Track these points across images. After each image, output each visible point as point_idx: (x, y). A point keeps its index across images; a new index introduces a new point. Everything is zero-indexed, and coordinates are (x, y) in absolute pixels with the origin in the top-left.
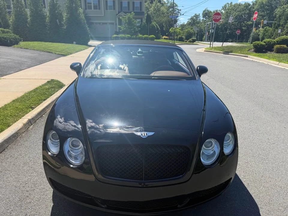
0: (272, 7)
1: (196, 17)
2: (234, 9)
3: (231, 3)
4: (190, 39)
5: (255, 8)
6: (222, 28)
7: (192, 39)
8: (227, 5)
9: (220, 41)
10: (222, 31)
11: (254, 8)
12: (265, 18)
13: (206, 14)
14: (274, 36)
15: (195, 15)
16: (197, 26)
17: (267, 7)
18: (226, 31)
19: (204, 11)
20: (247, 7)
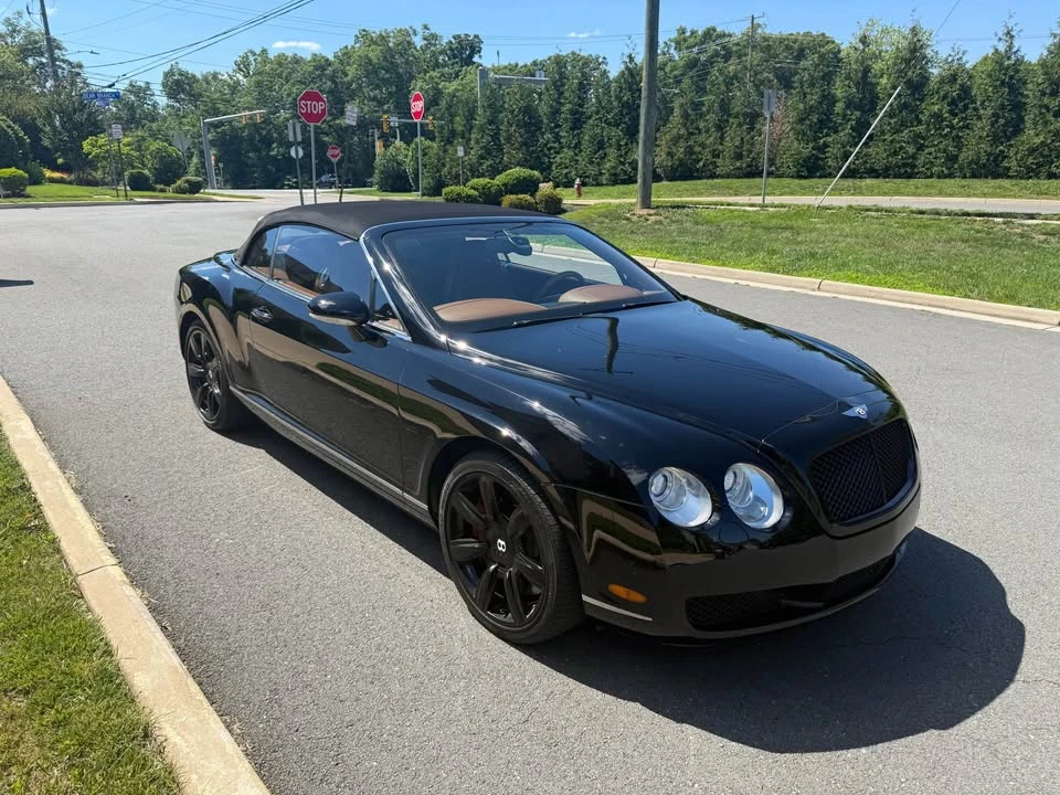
0: (399, 76)
1: (136, 94)
2: (282, 72)
3: (264, 51)
4: (179, 182)
5: (350, 73)
6: (251, 139)
7: (187, 181)
8: (251, 58)
9: (254, 183)
10: (257, 150)
11: (346, 75)
12: (385, 107)
13: (179, 85)
14: (448, 166)
15: (131, 85)
16: (150, 129)
17: (383, 72)
18: (269, 148)
19: (166, 75)
20: (323, 69)
